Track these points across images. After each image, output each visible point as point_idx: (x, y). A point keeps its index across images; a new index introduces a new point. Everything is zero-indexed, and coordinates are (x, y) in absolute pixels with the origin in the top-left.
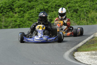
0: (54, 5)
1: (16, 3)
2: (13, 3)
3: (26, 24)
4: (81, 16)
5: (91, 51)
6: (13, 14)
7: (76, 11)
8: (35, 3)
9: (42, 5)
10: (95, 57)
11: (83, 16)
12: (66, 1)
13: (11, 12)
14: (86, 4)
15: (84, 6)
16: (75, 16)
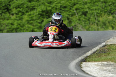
0: (58, 6)
1: (13, 3)
2: (10, 2)
3: (25, 27)
4: (91, 20)
5: (102, 61)
6: (10, 15)
7: (85, 14)
8: (36, 3)
9: (45, 5)
10: (106, 69)
11: (93, 20)
12: (74, 2)
13: (7, 13)
14: (98, 6)
15: (94, 8)
16: (84, 20)
